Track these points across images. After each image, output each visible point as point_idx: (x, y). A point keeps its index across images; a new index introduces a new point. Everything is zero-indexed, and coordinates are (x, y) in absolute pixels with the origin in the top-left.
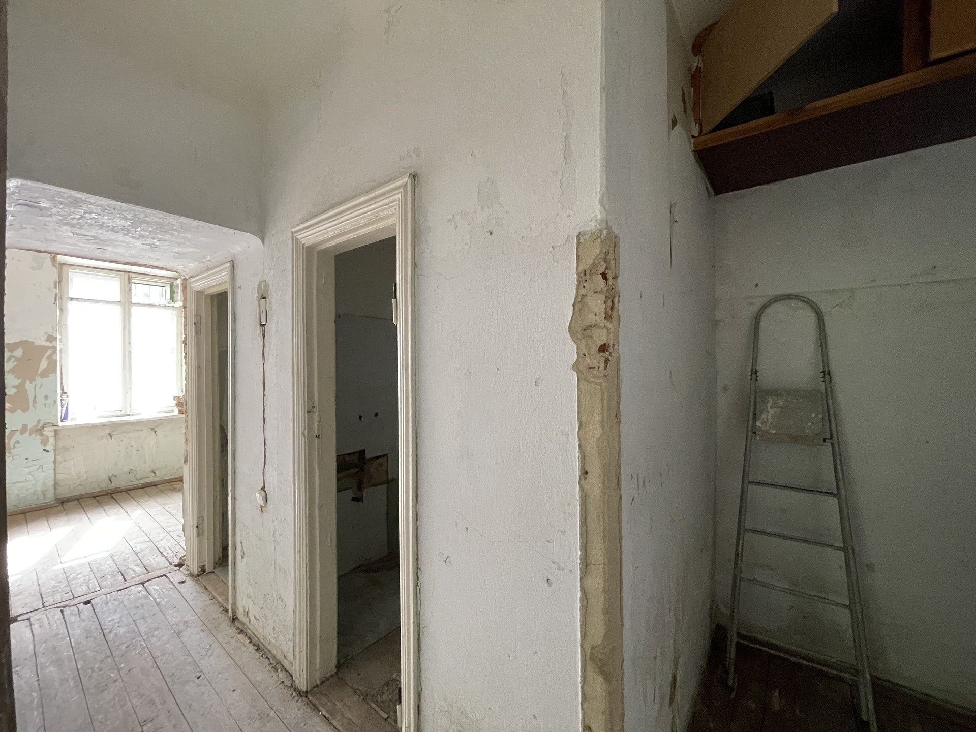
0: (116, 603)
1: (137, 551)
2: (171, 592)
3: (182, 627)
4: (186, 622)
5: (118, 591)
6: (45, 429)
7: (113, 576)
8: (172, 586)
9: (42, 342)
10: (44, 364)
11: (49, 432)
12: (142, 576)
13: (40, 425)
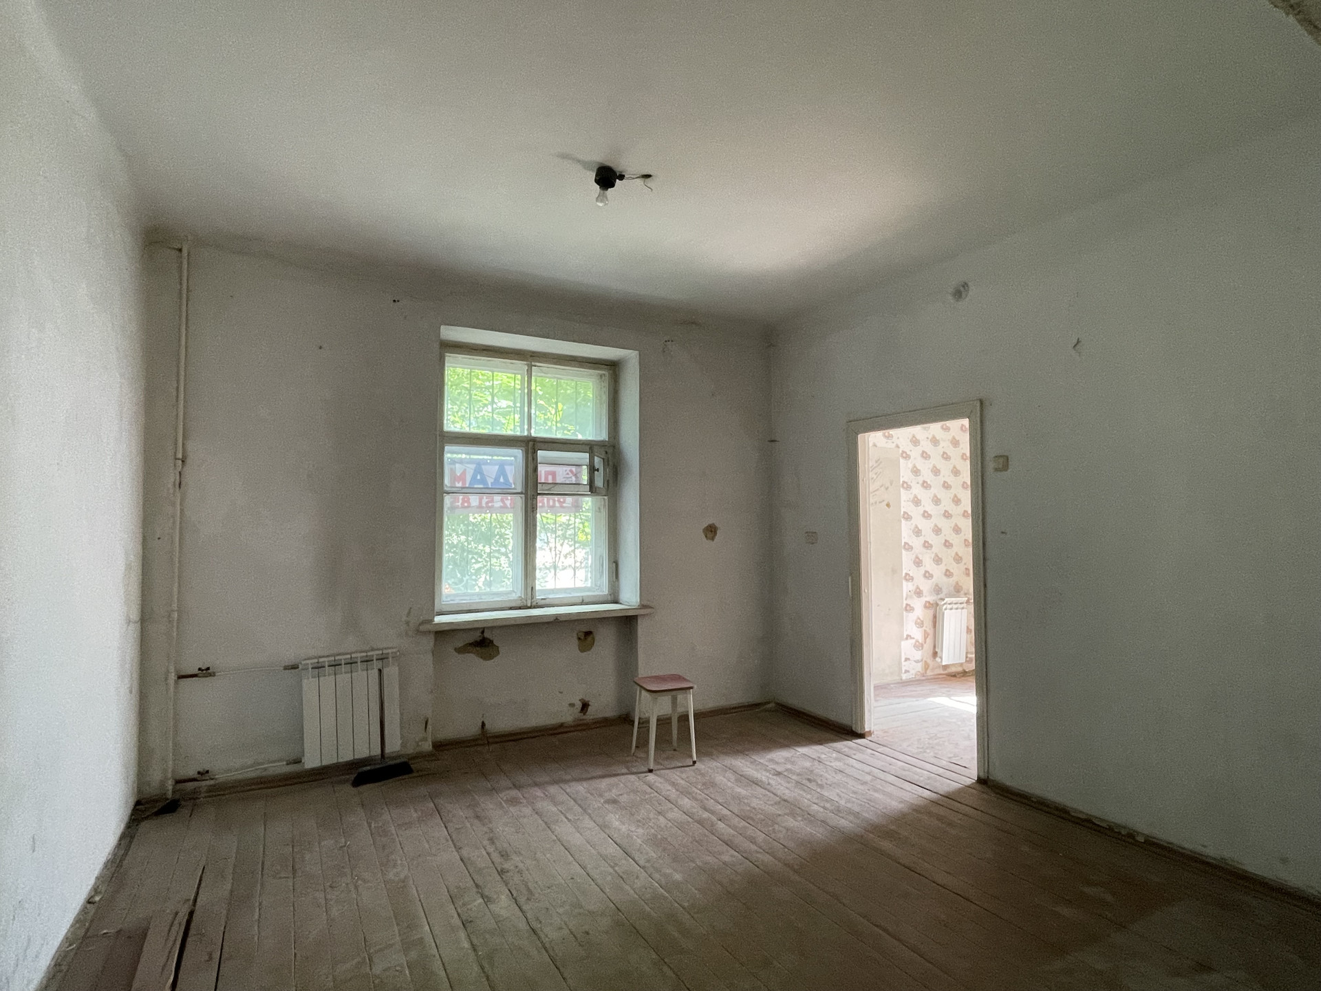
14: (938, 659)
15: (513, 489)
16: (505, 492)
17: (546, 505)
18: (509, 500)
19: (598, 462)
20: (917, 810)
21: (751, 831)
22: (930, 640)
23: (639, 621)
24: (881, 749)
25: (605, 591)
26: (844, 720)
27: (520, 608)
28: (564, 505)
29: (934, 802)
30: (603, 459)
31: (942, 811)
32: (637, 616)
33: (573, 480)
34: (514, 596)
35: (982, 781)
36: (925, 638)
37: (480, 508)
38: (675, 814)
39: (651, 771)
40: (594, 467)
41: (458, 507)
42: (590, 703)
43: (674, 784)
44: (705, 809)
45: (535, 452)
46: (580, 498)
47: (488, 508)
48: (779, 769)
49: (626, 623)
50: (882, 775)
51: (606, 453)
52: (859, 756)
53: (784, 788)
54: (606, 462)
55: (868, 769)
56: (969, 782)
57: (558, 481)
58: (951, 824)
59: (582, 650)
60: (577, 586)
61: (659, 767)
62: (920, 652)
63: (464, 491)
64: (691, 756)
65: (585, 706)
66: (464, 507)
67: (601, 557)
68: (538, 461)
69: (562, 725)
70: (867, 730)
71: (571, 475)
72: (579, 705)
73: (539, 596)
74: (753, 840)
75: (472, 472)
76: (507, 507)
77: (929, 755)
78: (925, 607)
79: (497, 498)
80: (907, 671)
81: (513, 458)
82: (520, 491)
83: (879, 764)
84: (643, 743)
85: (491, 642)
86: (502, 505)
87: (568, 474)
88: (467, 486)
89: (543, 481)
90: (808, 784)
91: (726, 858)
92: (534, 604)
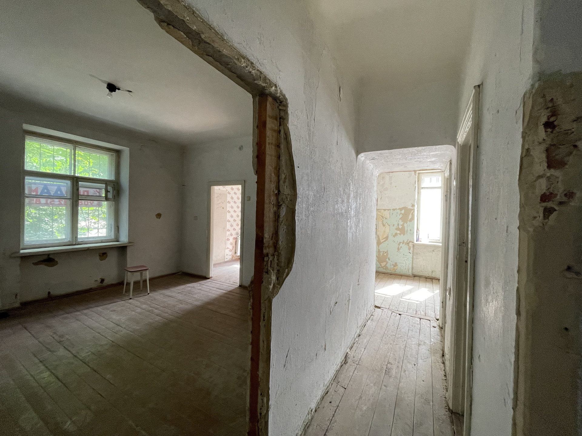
0: (408, 320)
1: (426, 306)
2: (427, 328)
3: (422, 343)
4: (425, 343)
5: (411, 316)
6: (410, 243)
7: (413, 310)
8: (429, 326)
9: (410, 207)
10: (410, 217)
11: (411, 245)
12: (422, 316)
13: (408, 242)
14: (236, 254)
15: (65, 197)
16: (60, 198)
17: (83, 204)
18: (63, 202)
19: (109, 188)
20: (221, 296)
21: (166, 310)
22: (234, 249)
23: (128, 247)
24: (214, 281)
25: (113, 237)
26: (204, 274)
27: (69, 245)
28: (93, 204)
29: (226, 294)
30: (112, 187)
31: (228, 295)
32: (127, 246)
33: (98, 194)
34: (66, 241)
35: (240, 286)
36: (233, 248)
37: (46, 204)
38: (139, 310)
39: (131, 299)
40: (107, 190)
41: (33, 203)
42: (105, 279)
43: (140, 302)
44: (151, 307)
45: (77, 183)
46: (101, 202)
47: (51, 204)
48: (179, 291)
49: (122, 249)
50: (212, 288)
51: (114, 185)
52: (207, 284)
53: (180, 297)
54: (114, 189)
55: (208, 287)
56: (237, 287)
57: (90, 194)
58: (229, 298)
59: (101, 260)
60: (99, 236)
61: (133, 297)
62: (231, 252)
63: (36, 196)
64: (147, 292)
65: (102, 281)
66: (36, 203)
67: (111, 224)
68: (79, 186)
69: (91, 289)
70: (210, 276)
71: (96, 193)
72: (99, 281)
73: (79, 240)
74: (167, 313)
75: (41, 189)
76: (62, 204)
77: (228, 282)
78: (233, 239)
79: (57, 200)
80: (227, 258)
81: (65, 184)
82: (69, 198)
83: (212, 286)
84: (128, 291)
85: (54, 259)
86: (59, 203)
87: (95, 192)
88: (39, 194)
89: (82, 194)
90: (189, 294)
91: (157, 319)
92: (77, 243)
